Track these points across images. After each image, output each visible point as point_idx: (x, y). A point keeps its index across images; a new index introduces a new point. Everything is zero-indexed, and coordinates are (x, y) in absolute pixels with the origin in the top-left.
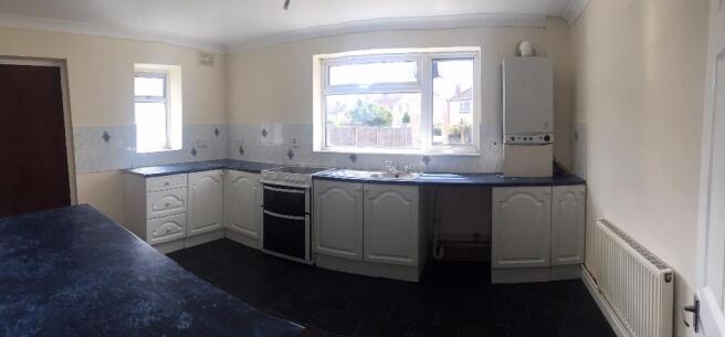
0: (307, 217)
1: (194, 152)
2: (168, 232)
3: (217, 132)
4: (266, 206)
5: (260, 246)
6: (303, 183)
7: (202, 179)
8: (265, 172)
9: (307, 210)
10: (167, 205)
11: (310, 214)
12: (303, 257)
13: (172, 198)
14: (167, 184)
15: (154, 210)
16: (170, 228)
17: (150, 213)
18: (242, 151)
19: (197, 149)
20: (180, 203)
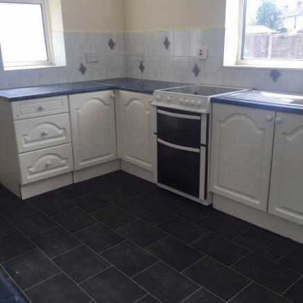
0: (203, 149)
1: (83, 69)
2: (47, 167)
3: (111, 44)
4: (160, 134)
5: (154, 179)
6: (199, 106)
7: (89, 103)
8: (158, 92)
9: (203, 141)
10: (43, 134)
11: (206, 146)
12: (197, 195)
13: (50, 126)
14: (40, 109)
15: (27, 142)
16: (49, 162)
17: (22, 146)
18: (142, 68)
19: (85, 65)
20: (61, 132)
